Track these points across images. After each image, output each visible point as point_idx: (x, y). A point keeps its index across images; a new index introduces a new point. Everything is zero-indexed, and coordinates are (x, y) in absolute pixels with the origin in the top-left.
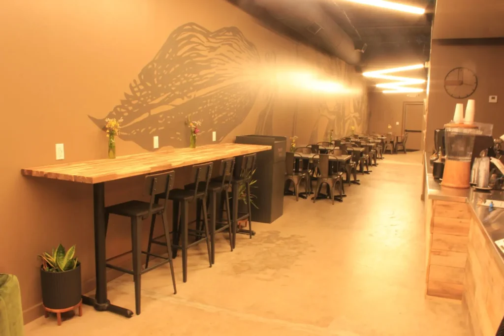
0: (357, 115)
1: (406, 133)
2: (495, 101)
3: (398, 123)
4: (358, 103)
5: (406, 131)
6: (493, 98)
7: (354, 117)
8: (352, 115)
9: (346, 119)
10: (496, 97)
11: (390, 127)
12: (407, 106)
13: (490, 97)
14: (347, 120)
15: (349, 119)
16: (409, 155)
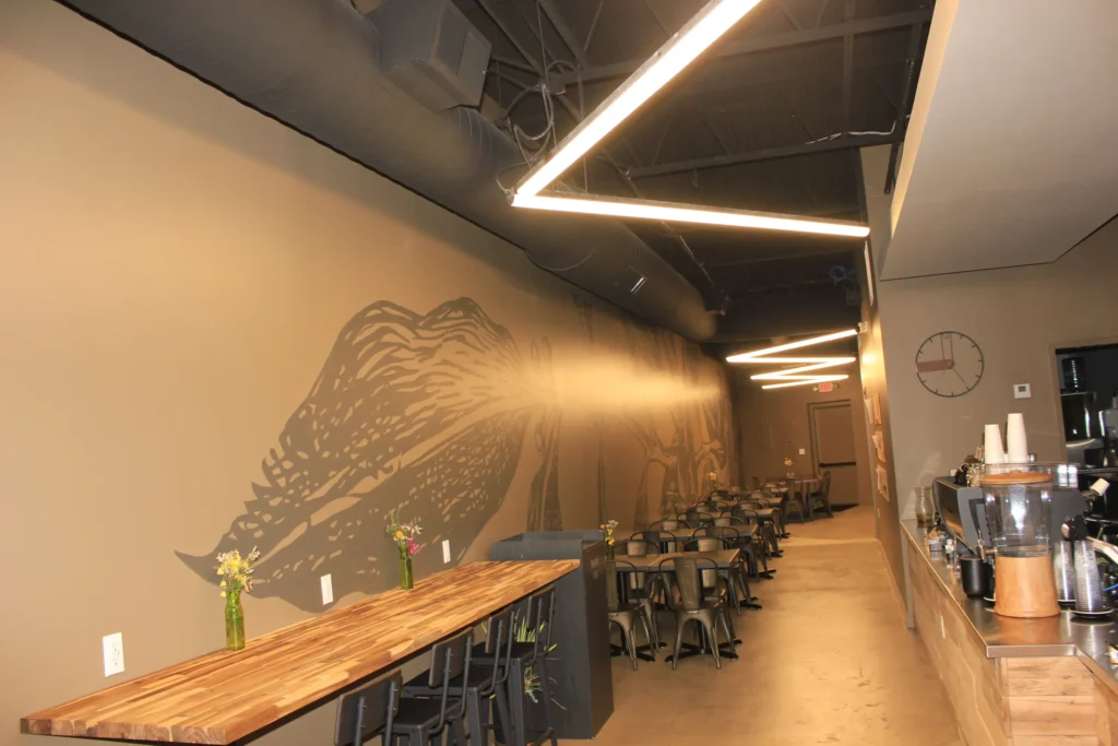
0: (716, 445)
1: (823, 470)
2: (1027, 394)
3: (802, 452)
4: (715, 416)
5: (822, 465)
6: (1022, 389)
7: (712, 450)
8: (707, 448)
9: (697, 458)
10: (1027, 386)
11: (788, 462)
12: (816, 411)
13: (1016, 387)
14: (699, 461)
15: (703, 457)
16: (840, 519)
